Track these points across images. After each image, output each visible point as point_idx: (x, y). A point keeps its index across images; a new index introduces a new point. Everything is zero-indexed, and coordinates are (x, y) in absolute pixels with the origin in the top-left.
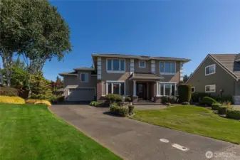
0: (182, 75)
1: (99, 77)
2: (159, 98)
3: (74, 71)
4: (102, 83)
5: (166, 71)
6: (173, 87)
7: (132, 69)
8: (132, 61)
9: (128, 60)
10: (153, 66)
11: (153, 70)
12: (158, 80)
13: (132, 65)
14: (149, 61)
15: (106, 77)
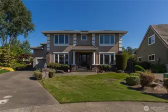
0: (120, 46)
1: (48, 49)
2: (95, 66)
3: (41, 46)
4: (50, 55)
5: (105, 43)
6: (112, 57)
7: (75, 42)
8: (75, 35)
9: (72, 34)
10: (93, 39)
11: (93, 42)
12: (95, 50)
13: (75, 39)
14: (90, 35)
15: (53, 49)
